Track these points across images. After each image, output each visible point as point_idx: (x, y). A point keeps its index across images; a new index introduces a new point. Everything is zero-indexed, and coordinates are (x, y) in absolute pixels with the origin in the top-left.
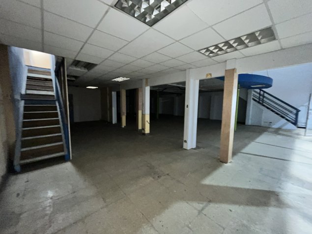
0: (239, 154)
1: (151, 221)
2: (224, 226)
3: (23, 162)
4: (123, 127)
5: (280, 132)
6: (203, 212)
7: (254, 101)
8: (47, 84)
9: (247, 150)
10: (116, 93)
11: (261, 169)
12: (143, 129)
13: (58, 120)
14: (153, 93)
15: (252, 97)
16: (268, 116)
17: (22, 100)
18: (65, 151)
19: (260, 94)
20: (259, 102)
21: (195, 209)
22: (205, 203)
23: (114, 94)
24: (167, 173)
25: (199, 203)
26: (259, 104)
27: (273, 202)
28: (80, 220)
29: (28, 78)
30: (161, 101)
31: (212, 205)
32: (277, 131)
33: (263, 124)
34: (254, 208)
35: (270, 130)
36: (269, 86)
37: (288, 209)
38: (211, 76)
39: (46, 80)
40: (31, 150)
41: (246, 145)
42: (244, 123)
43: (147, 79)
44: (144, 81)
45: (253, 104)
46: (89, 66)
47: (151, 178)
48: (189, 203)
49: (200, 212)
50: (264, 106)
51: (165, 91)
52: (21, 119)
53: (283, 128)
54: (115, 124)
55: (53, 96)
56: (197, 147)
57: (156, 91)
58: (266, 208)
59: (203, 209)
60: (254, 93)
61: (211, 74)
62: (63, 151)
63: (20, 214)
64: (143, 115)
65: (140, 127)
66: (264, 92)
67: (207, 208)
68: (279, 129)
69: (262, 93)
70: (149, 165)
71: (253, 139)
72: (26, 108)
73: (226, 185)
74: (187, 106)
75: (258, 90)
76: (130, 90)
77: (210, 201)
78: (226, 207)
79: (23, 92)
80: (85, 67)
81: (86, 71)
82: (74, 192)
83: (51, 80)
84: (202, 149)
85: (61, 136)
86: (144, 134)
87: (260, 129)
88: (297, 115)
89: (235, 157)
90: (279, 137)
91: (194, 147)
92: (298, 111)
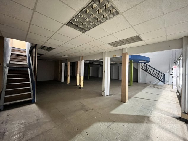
0: (132, 98)
1: (81, 132)
2: (120, 133)
3: (5, 104)
4: (68, 84)
5: (156, 86)
6: (109, 127)
7: (142, 70)
8: (24, 58)
9: (137, 96)
10: (64, 63)
11: (143, 105)
12: (80, 85)
13: (29, 79)
14: (86, 64)
15: (141, 67)
16: (149, 77)
17: (7, 67)
18: (32, 97)
19: (144, 66)
20: (144, 70)
21: (106, 126)
22: (111, 123)
23: (63, 64)
24: (92, 108)
25: (108, 123)
26: (144, 71)
27: (146, 121)
28: (41, 134)
29: (12, 54)
30: (91, 69)
31: (114, 123)
32: (154, 86)
33: (147, 82)
34: (136, 124)
35: (150, 85)
36: (148, 62)
37: (152, 124)
38: (116, 56)
39: (23, 55)
40: (11, 97)
41: (136, 93)
42: (137, 82)
43: (82, 57)
44: (81, 58)
45: (141, 71)
46: (49, 49)
47: (83, 111)
48: (103, 123)
49: (108, 127)
50: (147, 72)
51: (93, 63)
52: (6, 78)
53: (157, 84)
54: (63, 82)
55: (27, 65)
56: (110, 95)
57: (88, 63)
58: (142, 124)
59: (109, 126)
60: (141, 65)
61: (115, 55)
62: (31, 97)
63: (4, 133)
64: (80, 77)
65: (78, 84)
66: (147, 65)
67: (112, 125)
68: (155, 85)
69: (145, 65)
70: (82, 105)
71: (141, 90)
72: (9, 72)
73: (123, 114)
74: (104, 71)
75: (144, 64)
76: (73, 62)
77: (114, 122)
78: (121, 124)
79: (8, 62)
80: (47, 49)
81: (47, 51)
82: (38, 120)
83: (26, 56)
84: (112, 96)
85: (30, 88)
86: (80, 88)
87: (145, 85)
88: (164, 77)
89: (130, 100)
90: (155, 89)
91: (108, 94)
92: (164, 75)
